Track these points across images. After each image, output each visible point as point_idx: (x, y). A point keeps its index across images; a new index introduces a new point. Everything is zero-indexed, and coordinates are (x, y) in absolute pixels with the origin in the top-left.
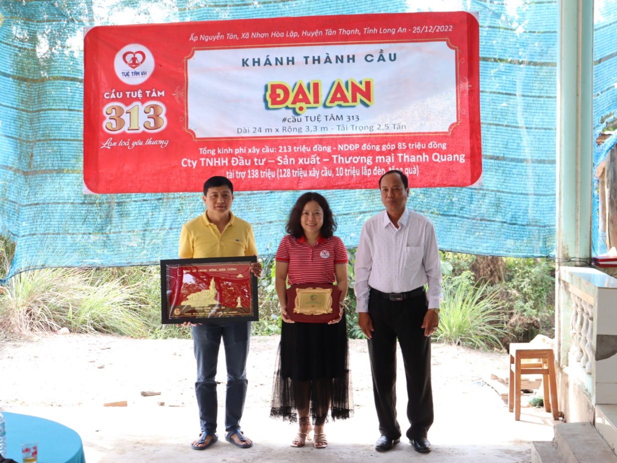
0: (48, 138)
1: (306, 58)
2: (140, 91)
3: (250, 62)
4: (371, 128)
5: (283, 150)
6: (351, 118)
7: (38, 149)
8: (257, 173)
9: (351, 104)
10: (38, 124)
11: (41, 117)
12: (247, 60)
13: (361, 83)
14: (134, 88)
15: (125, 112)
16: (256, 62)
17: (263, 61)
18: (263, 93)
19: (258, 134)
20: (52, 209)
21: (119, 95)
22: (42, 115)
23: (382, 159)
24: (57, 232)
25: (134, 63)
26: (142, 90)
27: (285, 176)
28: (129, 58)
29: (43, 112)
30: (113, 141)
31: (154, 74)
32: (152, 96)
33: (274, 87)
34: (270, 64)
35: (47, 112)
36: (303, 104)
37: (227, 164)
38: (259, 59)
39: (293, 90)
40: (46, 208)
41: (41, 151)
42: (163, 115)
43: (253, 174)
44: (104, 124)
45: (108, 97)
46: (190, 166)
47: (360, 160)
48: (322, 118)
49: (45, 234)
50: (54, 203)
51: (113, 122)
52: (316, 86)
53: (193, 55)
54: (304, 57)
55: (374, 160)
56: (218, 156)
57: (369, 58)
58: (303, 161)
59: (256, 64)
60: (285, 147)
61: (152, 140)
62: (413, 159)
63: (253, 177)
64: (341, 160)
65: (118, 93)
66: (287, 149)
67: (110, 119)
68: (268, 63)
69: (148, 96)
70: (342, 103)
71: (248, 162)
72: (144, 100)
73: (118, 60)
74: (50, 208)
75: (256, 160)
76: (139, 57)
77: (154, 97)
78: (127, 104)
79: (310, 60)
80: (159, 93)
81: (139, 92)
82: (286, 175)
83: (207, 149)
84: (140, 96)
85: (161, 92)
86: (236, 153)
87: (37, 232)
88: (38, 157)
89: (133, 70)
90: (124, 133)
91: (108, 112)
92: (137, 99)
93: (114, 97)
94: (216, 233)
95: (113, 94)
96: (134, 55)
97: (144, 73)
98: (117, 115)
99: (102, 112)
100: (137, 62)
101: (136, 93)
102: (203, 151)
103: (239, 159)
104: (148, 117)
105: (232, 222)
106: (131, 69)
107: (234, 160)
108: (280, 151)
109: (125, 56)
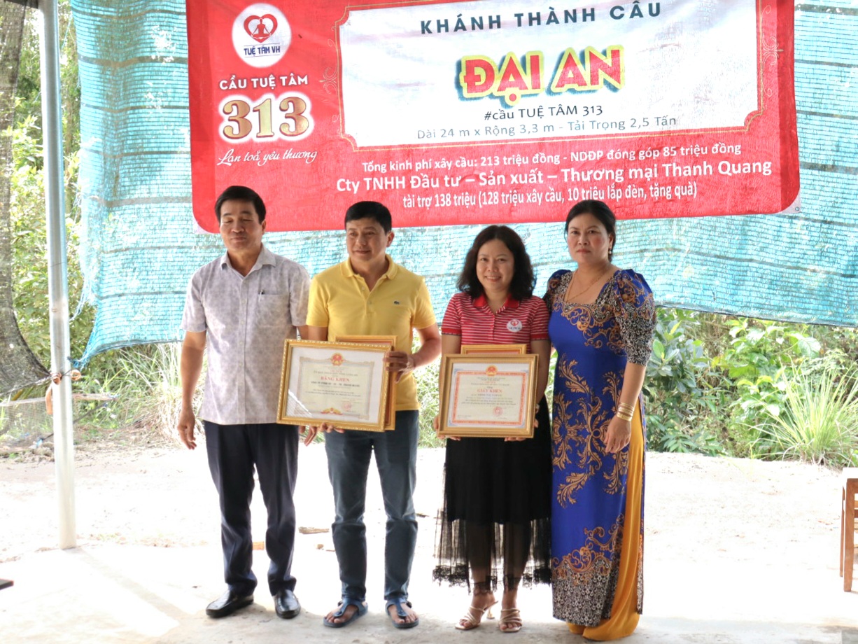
0: (140, 150)
1: (519, 16)
2: (272, 78)
3: (433, 27)
4: (621, 125)
5: (487, 162)
6: (590, 110)
7: (126, 166)
8: (448, 200)
9: (589, 87)
10: (125, 130)
11: (128, 118)
12: (429, 22)
13: (604, 53)
14: (263, 73)
15: (251, 110)
16: (443, 26)
17: (452, 25)
18: (454, 74)
19: (449, 139)
20: (149, 256)
21: (242, 84)
22: (131, 116)
23: (639, 173)
24: (156, 290)
25: (261, 35)
26: (274, 76)
27: (490, 203)
28: (253, 25)
29: (131, 111)
30: (235, 154)
31: (291, 49)
32: (290, 83)
33: (471, 65)
34: (464, 28)
35: (137, 111)
36: (515, 91)
37: (404, 187)
38: (446, 21)
39: (500, 70)
40: (139, 256)
41: (131, 170)
42: (307, 114)
43: (443, 200)
44: (221, 129)
45: (226, 88)
46: (349, 189)
47: (604, 175)
48: (546, 112)
49: (140, 294)
50: (152, 248)
51: (235, 125)
52: (535, 61)
53: (347, 17)
54: (516, 15)
55: (625, 174)
56: (390, 174)
57: (618, 12)
58: (518, 179)
59: (443, 29)
60: (490, 158)
61: (293, 152)
62: (688, 171)
63: (443, 205)
64: (575, 175)
65: (240, 81)
66: (493, 161)
67: (230, 120)
68: (460, 26)
69: (284, 84)
70: (575, 86)
71: (435, 183)
72: (277, 91)
73: (238, 29)
74: (146, 256)
75: (446, 179)
76: (268, 23)
77: (293, 85)
78: (254, 99)
79: (525, 19)
80: (300, 79)
81: (270, 79)
82: (492, 200)
83: (374, 164)
84: (272, 84)
85: (302, 78)
86: (417, 169)
87: (126, 292)
88: (127, 179)
89: (260, 45)
90: (251, 142)
91: (226, 111)
92: (268, 89)
93: (235, 87)
94: (363, 291)
95: (233, 83)
96: (261, 21)
97: (276, 49)
98: (240, 115)
99: (217, 110)
100: (265, 32)
101: (266, 79)
102: (369, 167)
103: (422, 178)
104: (286, 117)
105: (390, 273)
106: (256, 43)
107: (416, 180)
108: (483, 164)
109: (247, 22)
